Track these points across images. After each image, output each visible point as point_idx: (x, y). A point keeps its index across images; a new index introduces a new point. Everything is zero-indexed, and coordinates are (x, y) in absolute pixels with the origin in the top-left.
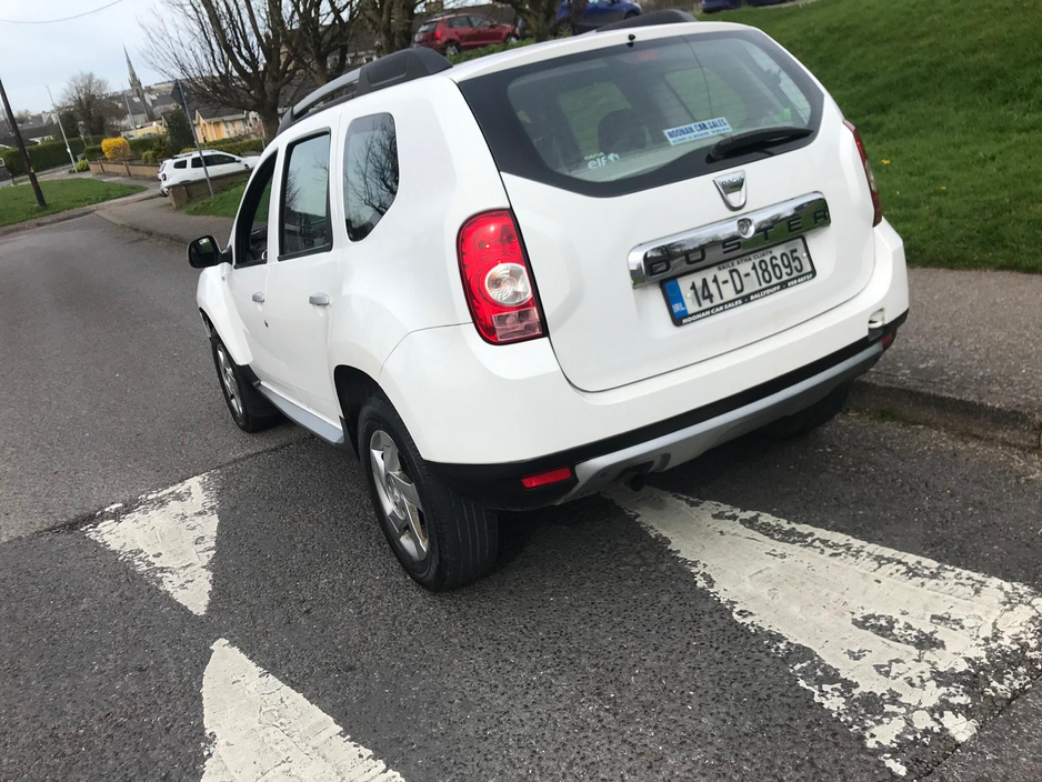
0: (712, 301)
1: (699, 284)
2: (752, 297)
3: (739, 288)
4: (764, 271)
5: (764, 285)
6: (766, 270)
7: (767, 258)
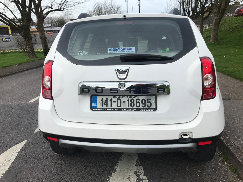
0: (107, 106)
1: (104, 100)
2: (122, 110)
3: (119, 105)
4: (132, 103)
5: (130, 107)
6: (133, 103)
7: (135, 99)
